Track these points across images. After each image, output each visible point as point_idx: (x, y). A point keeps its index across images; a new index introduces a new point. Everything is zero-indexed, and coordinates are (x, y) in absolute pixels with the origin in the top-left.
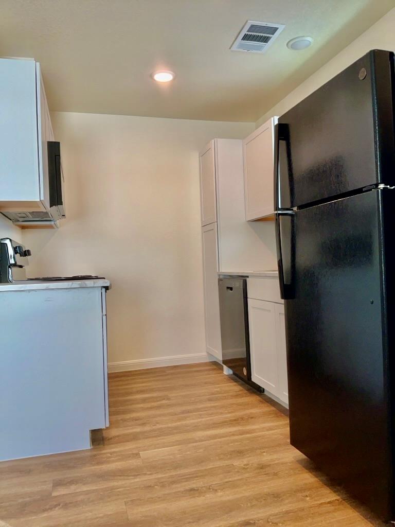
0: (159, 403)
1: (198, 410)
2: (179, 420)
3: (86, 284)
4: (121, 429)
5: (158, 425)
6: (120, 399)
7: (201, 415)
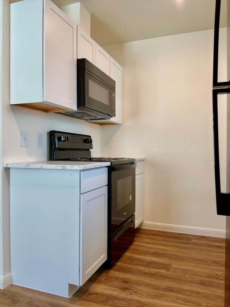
0: (157, 270)
1: (180, 291)
2: (156, 297)
3: (66, 168)
4: (107, 287)
5: (134, 294)
6: (136, 256)
7: (178, 298)
